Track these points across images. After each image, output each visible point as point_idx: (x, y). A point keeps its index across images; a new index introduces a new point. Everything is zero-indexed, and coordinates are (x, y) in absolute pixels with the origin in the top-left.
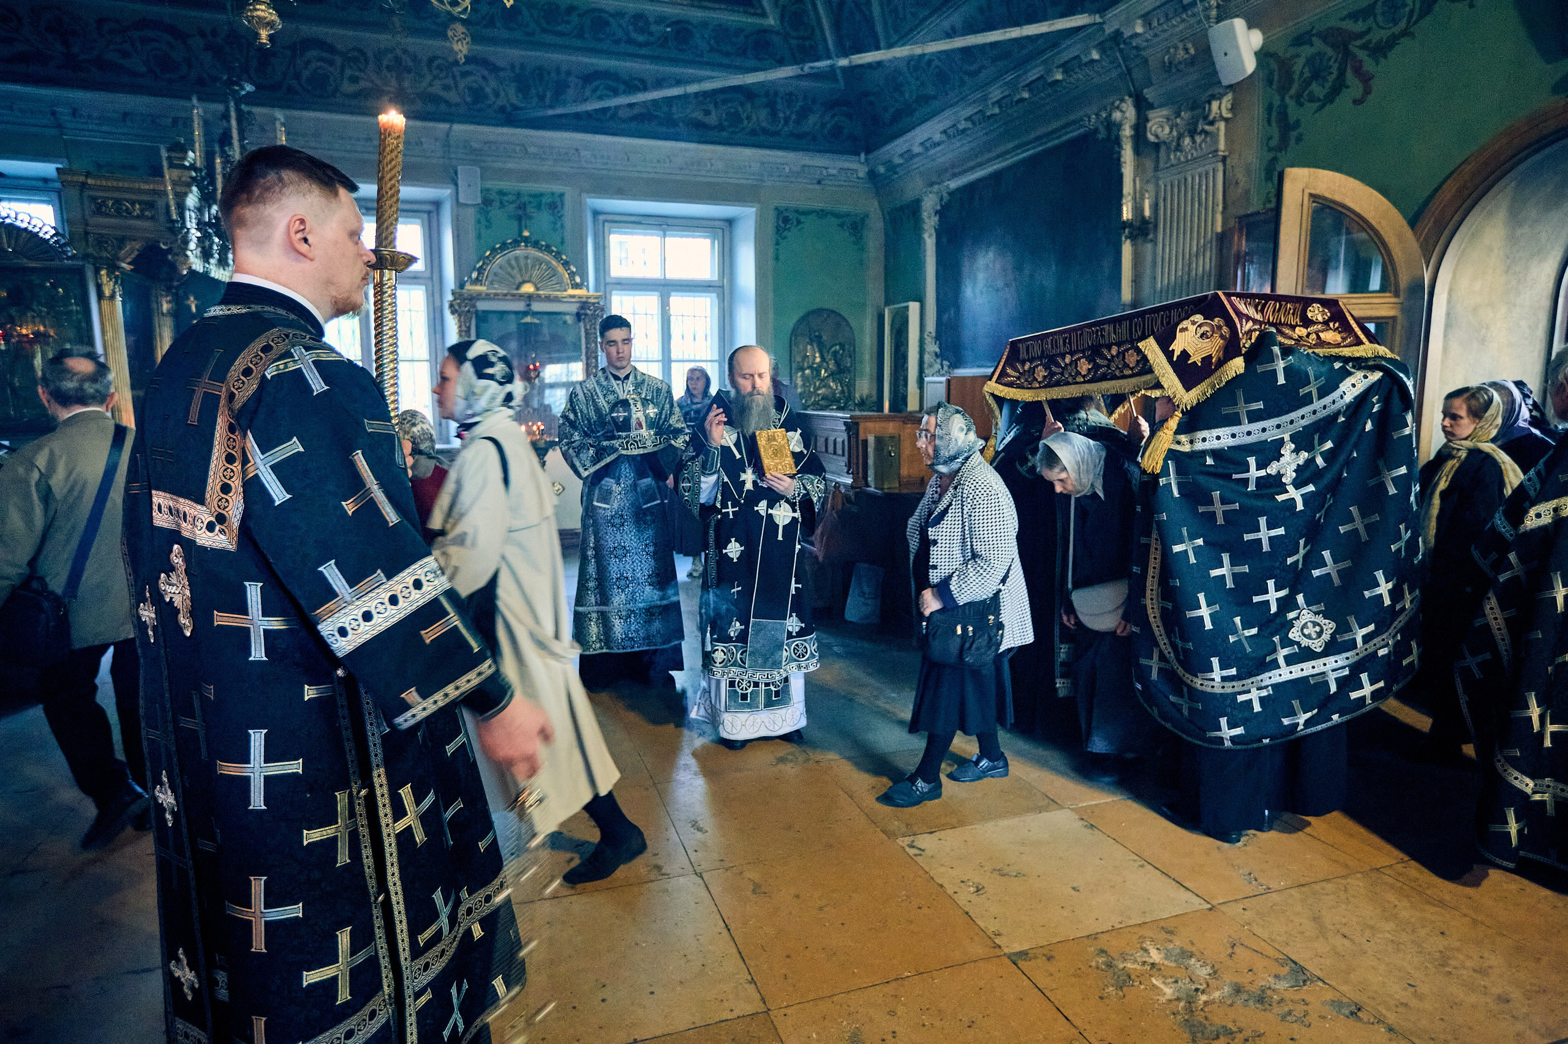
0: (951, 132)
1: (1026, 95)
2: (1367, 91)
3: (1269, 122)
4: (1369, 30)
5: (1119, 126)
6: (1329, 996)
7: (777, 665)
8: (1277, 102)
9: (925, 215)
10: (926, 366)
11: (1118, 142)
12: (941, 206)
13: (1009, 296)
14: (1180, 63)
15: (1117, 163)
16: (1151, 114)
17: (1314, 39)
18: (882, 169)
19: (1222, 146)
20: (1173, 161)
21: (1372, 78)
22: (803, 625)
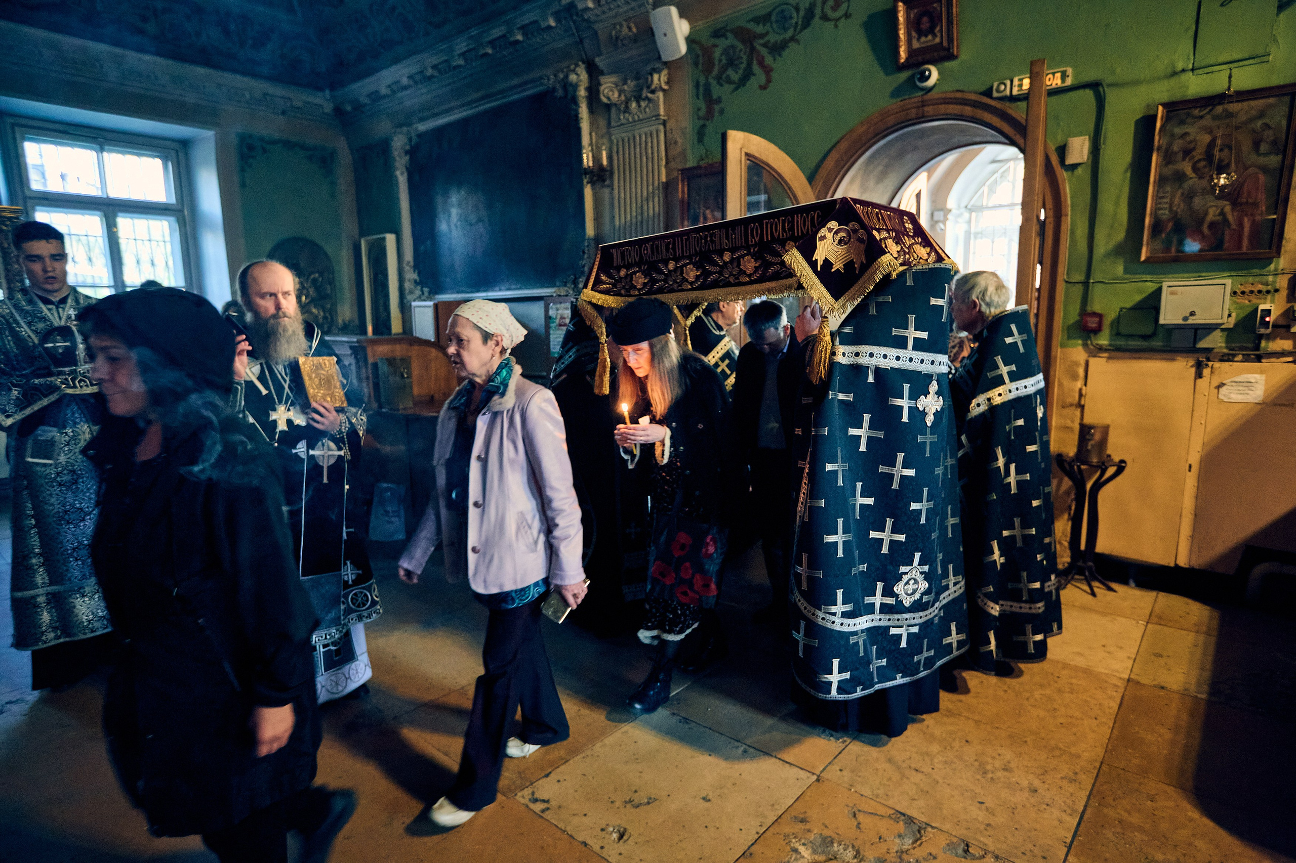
0: (417, 78)
1: (490, 51)
2: (769, 81)
3: (698, 98)
4: (767, 33)
5: (575, 87)
6: (943, 841)
7: (335, 621)
8: (702, 81)
9: (396, 153)
10: (407, 292)
11: (574, 101)
12: (411, 147)
13: (482, 230)
14: (625, 38)
15: (576, 119)
16: (603, 79)
17: (729, 34)
18: (348, 108)
19: (662, 112)
20: (623, 121)
21: (771, 70)
22: (360, 572)
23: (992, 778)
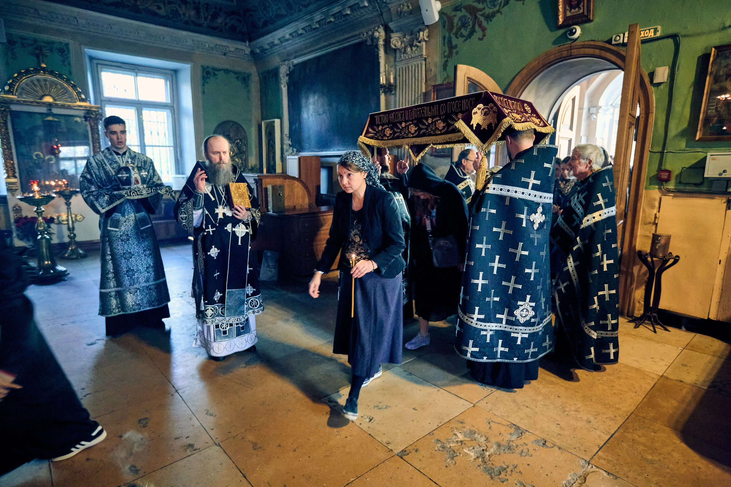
0: (294, 34)
1: (332, 20)
2: (484, 35)
3: (444, 45)
4: (484, 9)
5: (378, 39)
6: (533, 438)
7: (242, 313)
8: (447, 35)
9: (281, 75)
10: (285, 151)
11: (377, 47)
12: (290, 72)
13: (325, 117)
14: (405, 12)
15: (378, 57)
16: (393, 35)
17: (463, 10)
18: (258, 51)
19: (424, 53)
20: (403, 58)
21: (486, 29)
22: (255, 290)
23: (567, 414)
